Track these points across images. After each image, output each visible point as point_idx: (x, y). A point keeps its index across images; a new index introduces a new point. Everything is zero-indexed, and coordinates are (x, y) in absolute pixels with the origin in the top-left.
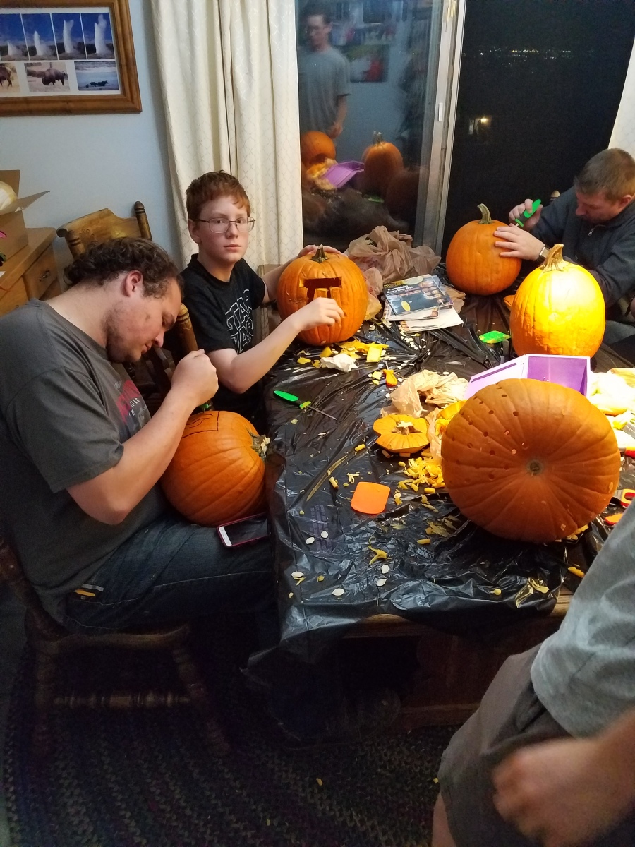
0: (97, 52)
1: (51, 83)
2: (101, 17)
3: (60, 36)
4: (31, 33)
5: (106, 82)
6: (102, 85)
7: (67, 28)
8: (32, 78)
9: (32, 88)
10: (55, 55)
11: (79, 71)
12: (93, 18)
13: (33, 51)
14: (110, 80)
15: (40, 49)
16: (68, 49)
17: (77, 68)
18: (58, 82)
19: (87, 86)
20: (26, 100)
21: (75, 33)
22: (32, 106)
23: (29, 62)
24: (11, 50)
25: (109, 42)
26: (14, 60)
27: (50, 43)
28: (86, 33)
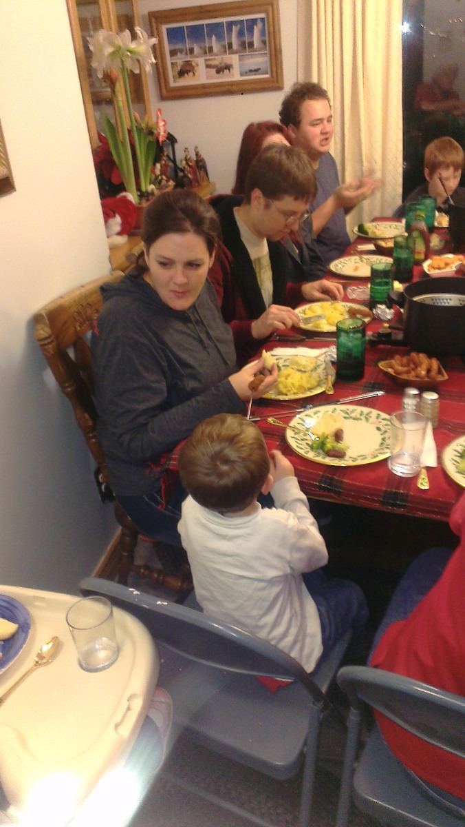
0: (255, 47)
1: (222, 73)
2: (259, 21)
3: (230, 37)
4: (210, 37)
5: (260, 69)
6: (257, 71)
7: (235, 29)
8: (209, 70)
9: (208, 77)
10: (226, 51)
11: (241, 62)
12: (254, 21)
13: (211, 49)
14: (262, 67)
15: (215, 50)
16: (235, 46)
17: (240, 60)
18: (226, 71)
19: (246, 73)
20: (204, 86)
21: (241, 33)
22: (208, 90)
23: (208, 58)
24: (197, 50)
25: (263, 38)
26: (197, 57)
27: (223, 43)
28: (248, 34)
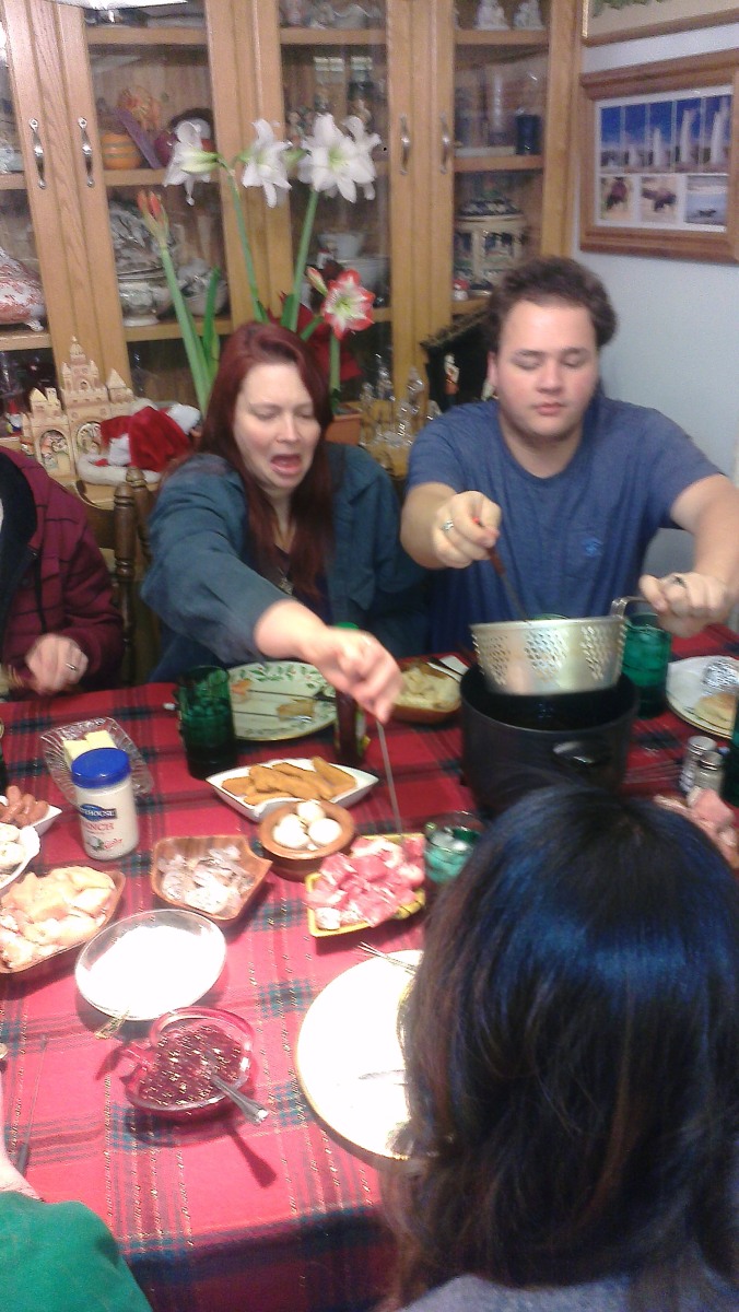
0: (713, 162)
1: (661, 209)
2: (724, 101)
3: (679, 136)
4: (652, 130)
5: (715, 211)
6: (710, 215)
7: (688, 117)
8: (646, 201)
10: (671, 165)
11: (692, 193)
12: (715, 103)
13: (651, 159)
14: (720, 207)
15: (658, 159)
16: (685, 157)
17: (690, 187)
18: (667, 207)
19: (694, 217)
21: (695, 128)
23: (648, 175)
25: (726, 143)
26: (633, 172)
28: (705, 131)
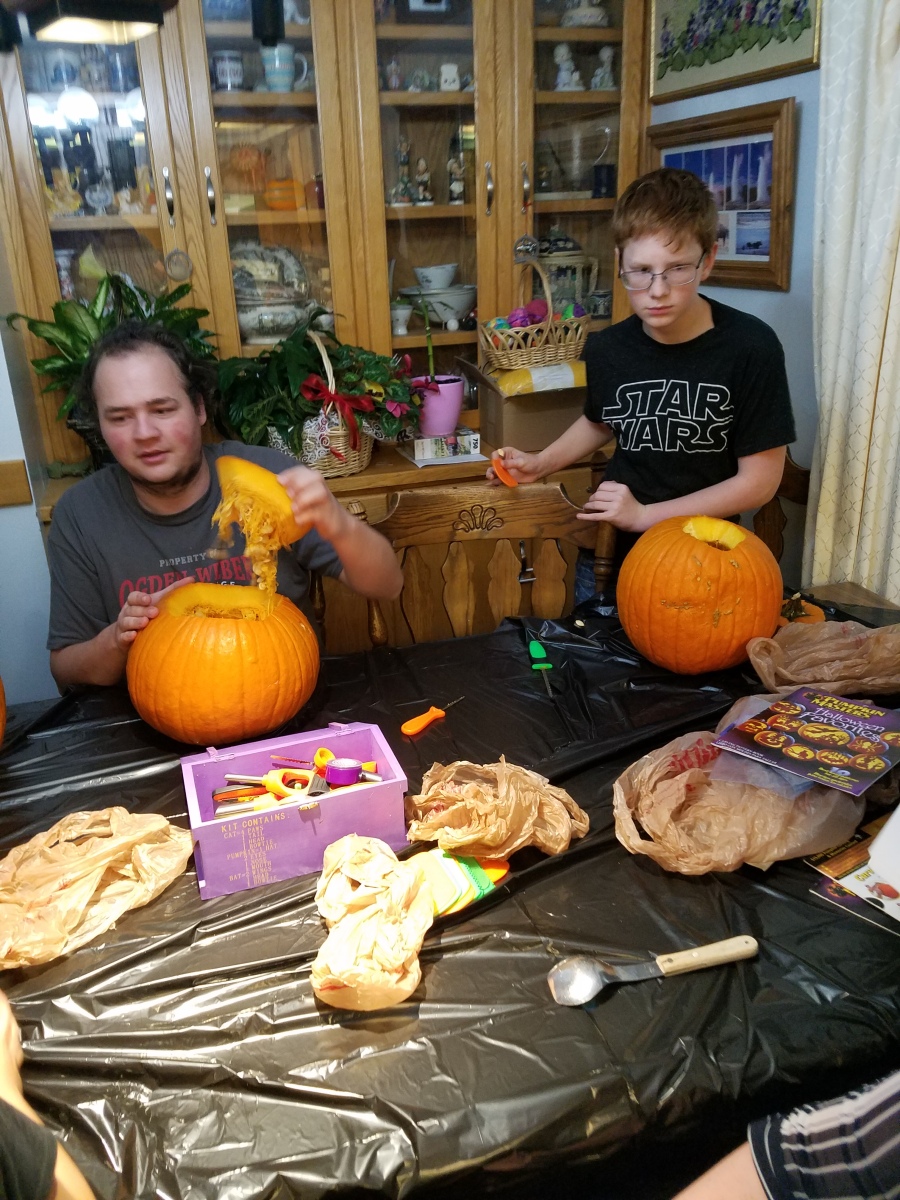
0: (758, 199)
2: (767, 147)
3: (730, 177)
4: (708, 175)
5: (760, 243)
6: (756, 247)
7: (737, 162)
10: (722, 204)
11: (741, 227)
12: (758, 149)
14: (764, 239)
16: (734, 196)
17: (739, 222)
19: (743, 248)
21: (743, 172)
25: (770, 182)
27: (722, 186)
28: (752, 173)
